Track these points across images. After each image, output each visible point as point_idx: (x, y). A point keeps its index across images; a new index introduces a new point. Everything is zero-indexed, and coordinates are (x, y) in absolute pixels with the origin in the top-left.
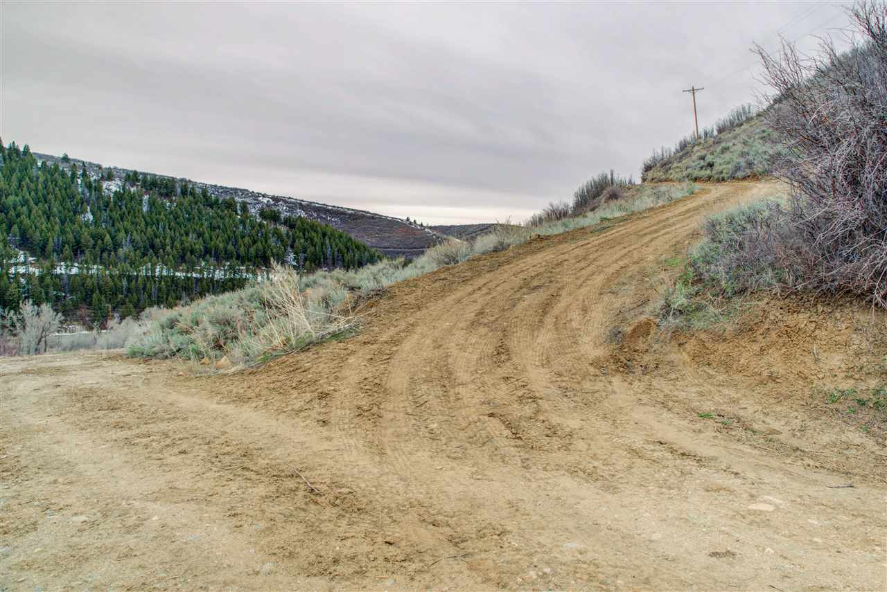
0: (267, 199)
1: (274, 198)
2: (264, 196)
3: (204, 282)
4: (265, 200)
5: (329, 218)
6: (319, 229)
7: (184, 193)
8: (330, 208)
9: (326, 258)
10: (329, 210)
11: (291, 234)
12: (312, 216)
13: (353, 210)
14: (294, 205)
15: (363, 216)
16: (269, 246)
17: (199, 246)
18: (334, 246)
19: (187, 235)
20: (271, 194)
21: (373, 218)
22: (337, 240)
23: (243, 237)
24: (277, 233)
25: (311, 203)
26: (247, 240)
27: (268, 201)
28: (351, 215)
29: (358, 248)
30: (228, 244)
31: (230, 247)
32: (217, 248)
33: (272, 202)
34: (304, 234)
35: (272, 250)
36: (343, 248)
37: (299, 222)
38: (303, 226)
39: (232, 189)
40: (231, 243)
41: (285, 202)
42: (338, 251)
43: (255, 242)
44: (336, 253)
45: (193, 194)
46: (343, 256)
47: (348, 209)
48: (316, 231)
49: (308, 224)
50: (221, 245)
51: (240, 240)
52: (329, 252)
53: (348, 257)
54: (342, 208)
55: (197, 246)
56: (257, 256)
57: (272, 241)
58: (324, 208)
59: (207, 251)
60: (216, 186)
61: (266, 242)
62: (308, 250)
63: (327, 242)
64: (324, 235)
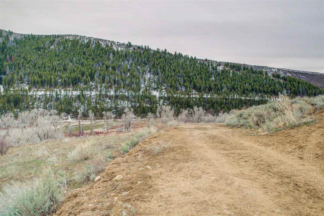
0: (275, 70)
1: (277, 69)
2: (274, 69)
3: (251, 101)
4: (274, 70)
5: (301, 76)
6: (297, 80)
7: (244, 69)
8: (301, 72)
9: (299, 92)
10: (301, 73)
11: (285, 82)
12: (293, 75)
13: (312, 72)
14: (286, 71)
15: (316, 75)
16: (276, 88)
17: (250, 88)
18: (303, 87)
19: (245, 84)
20: (276, 67)
21: (321, 75)
22: (305, 85)
23: (266, 84)
24: (279, 83)
25: (293, 70)
26: (267, 85)
27: (275, 71)
28: (311, 75)
29: (314, 88)
30: (260, 87)
31: (261, 88)
32: (256, 89)
33: (277, 71)
34: (290, 83)
35: (277, 89)
36: (307, 88)
37: (288, 78)
38: (290, 79)
39: (261, 67)
40: (261, 86)
41: (282, 70)
42: (305, 89)
43: (270, 86)
44: (304, 90)
45: (247, 69)
46: (307, 91)
47: (310, 72)
48: (295, 81)
49: (292, 79)
50: (258, 88)
51: (265, 85)
52: (301, 90)
53: (309, 92)
54: (307, 72)
55: (249, 88)
56: (271, 92)
57: (277, 86)
58: (299, 72)
59: (253, 90)
60: (256, 66)
61: (275, 86)
62: (292, 89)
63: (300, 85)
64: (299, 83)
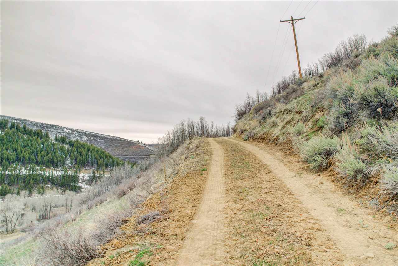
0: (68, 130)
1: (72, 130)
2: (67, 129)
3: (12, 177)
4: (67, 131)
5: (99, 140)
6: (86, 147)
7: (12, 127)
8: (100, 135)
9: (87, 163)
10: (99, 137)
11: (70, 149)
13: (111, 136)
15: (116, 140)
16: (56, 157)
18: (93, 156)
21: (121, 140)
22: (95, 153)
23: (41, 151)
24: (62, 150)
25: (91, 132)
26: (43, 153)
27: (69, 131)
28: (110, 139)
29: (106, 157)
30: (31, 155)
31: (33, 157)
33: (71, 132)
34: (77, 150)
35: (57, 158)
36: (98, 157)
37: (76, 143)
38: (77, 145)
39: (51, 125)
40: (33, 155)
41: (78, 132)
42: (95, 159)
43: (48, 154)
44: (94, 160)
45: (17, 127)
46: (97, 161)
47: (109, 136)
48: (84, 148)
49: (80, 144)
51: (39, 153)
52: (90, 159)
53: (100, 162)
54: (106, 135)
56: (48, 162)
57: (59, 153)
58: (97, 135)
61: (55, 154)
62: (78, 158)
63: (90, 154)
64: (89, 150)
